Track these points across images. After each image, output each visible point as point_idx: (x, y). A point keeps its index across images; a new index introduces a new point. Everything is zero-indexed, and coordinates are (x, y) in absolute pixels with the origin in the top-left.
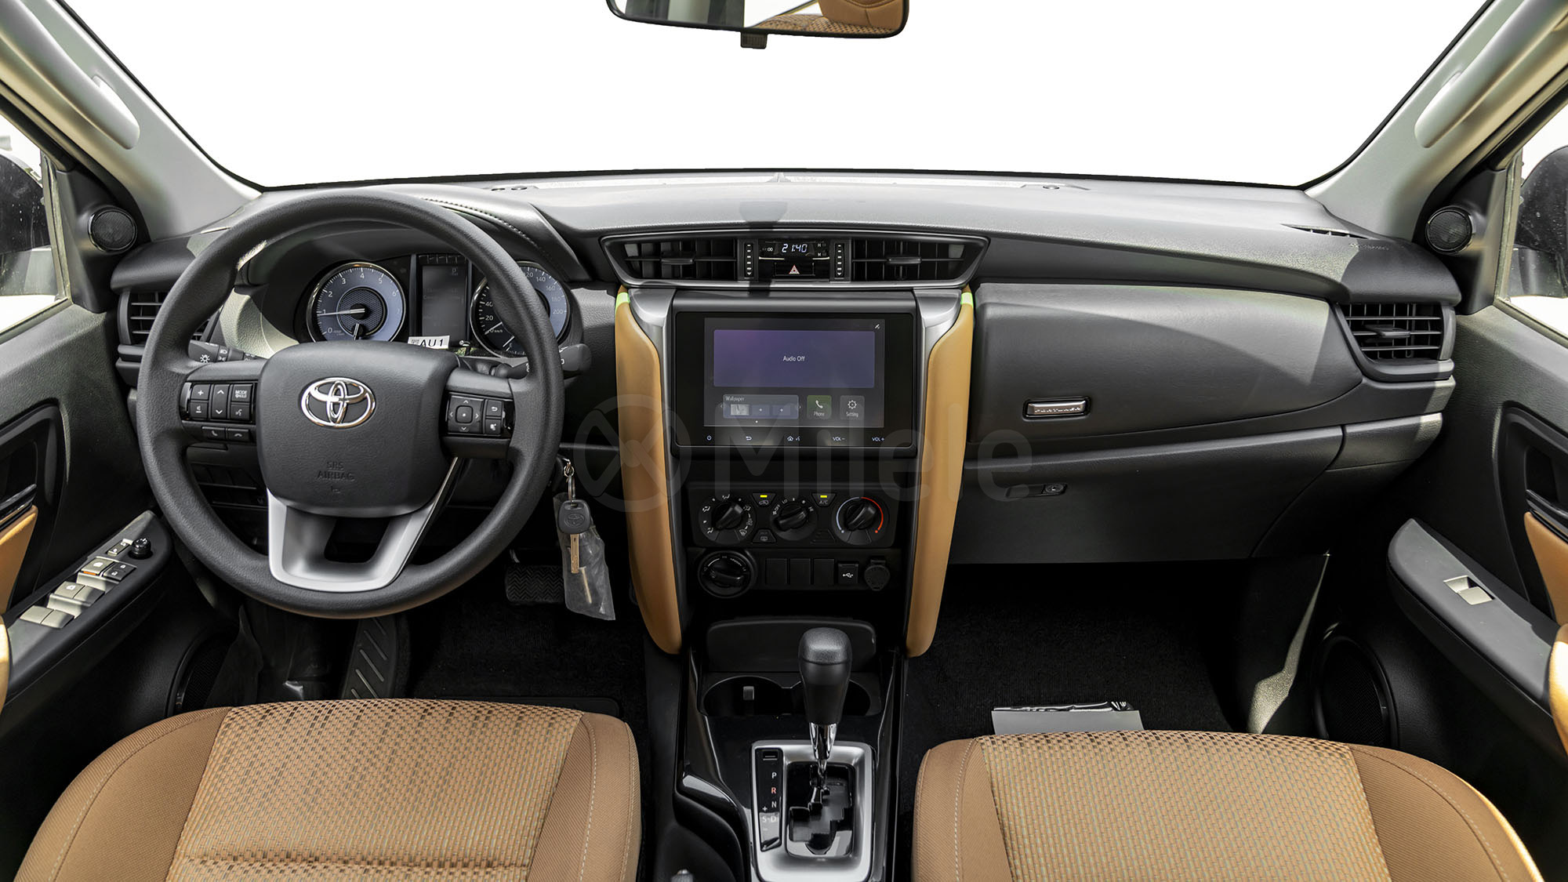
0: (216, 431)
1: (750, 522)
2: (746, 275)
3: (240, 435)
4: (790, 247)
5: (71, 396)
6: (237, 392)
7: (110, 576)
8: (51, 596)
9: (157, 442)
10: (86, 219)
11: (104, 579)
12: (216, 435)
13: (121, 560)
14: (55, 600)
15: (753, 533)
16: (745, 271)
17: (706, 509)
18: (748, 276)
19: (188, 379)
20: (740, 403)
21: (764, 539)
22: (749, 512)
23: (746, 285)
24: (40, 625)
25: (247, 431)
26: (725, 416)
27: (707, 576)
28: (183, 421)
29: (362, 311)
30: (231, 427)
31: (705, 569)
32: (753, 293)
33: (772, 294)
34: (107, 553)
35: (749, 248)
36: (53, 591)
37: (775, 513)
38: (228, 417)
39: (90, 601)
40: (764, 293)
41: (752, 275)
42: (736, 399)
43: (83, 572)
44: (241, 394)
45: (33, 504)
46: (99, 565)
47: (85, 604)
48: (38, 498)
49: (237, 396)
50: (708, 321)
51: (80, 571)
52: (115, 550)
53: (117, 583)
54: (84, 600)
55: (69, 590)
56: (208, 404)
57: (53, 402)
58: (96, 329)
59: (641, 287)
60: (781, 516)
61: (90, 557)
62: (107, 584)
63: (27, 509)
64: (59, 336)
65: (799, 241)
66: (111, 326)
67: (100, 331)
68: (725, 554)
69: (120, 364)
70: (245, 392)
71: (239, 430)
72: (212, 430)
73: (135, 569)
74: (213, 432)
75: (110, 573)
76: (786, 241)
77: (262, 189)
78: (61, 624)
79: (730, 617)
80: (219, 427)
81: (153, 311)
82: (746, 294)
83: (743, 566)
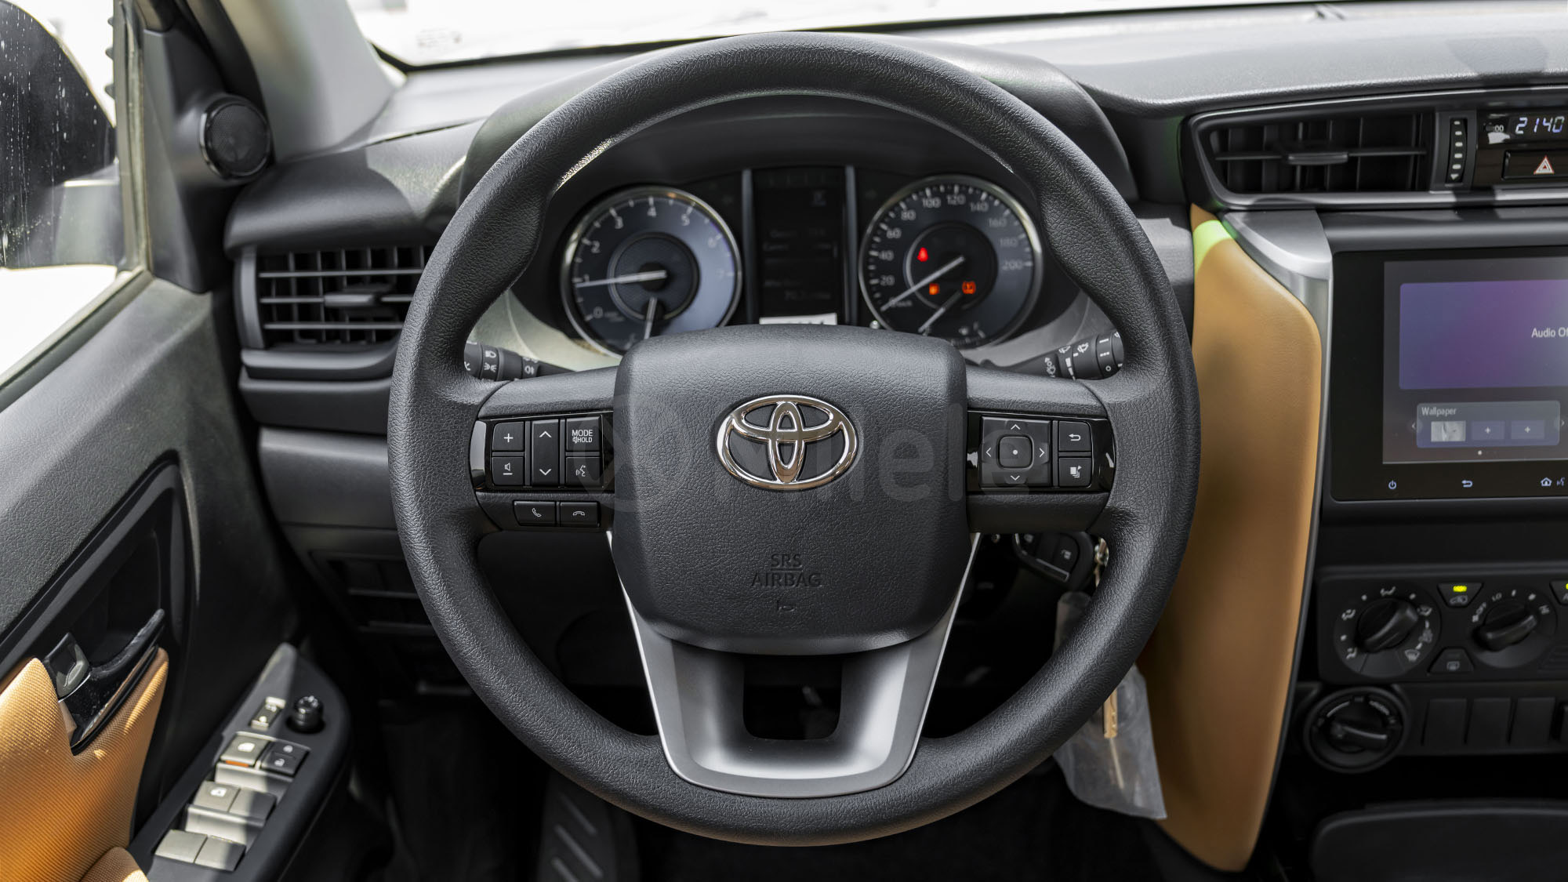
0: (539, 509)
1: (1427, 636)
2: (1448, 180)
3: (582, 513)
4: (1531, 124)
5: (192, 444)
6: (575, 433)
7: (272, 767)
8: (191, 810)
9: (432, 532)
10: (194, 122)
11: (263, 773)
12: (538, 515)
13: (278, 736)
14: (200, 818)
15: (1433, 657)
16: (1449, 170)
17: (1349, 615)
18: (1452, 181)
19: (482, 413)
20: (1450, 418)
21: (1453, 667)
22: (1428, 618)
23: (1449, 198)
24: (193, 865)
25: (595, 503)
26: (1420, 444)
27: (1326, 729)
28: (478, 494)
29: (660, 275)
30: (563, 499)
31: (1321, 722)
32: (1464, 212)
33: (1502, 213)
34: (250, 724)
35: (1458, 128)
36: (191, 801)
37: (1475, 618)
38: (562, 481)
39: (257, 816)
40: (1487, 211)
41: (1460, 180)
42: (1443, 412)
43: (224, 762)
44: (582, 436)
45: (161, 643)
46: (248, 747)
47: (253, 823)
48: (163, 637)
49: (576, 440)
50: (1390, 267)
51: (220, 760)
52: (263, 719)
53: (289, 780)
54: (246, 814)
55: (215, 797)
56: (524, 457)
57: (170, 458)
58: (204, 323)
59: (1251, 210)
60: (1484, 624)
61: (227, 734)
62: (270, 781)
63: (154, 656)
64: (160, 336)
65: (1550, 111)
66: (226, 315)
67: (210, 325)
68: (1359, 695)
69: (247, 384)
70: (589, 432)
71: (578, 506)
72: (531, 507)
73: (307, 754)
74: (534, 511)
75: (272, 761)
76: (1523, 111)
77: (406, 69)
78: (228, 861)
79: (1358, 806)
80: (546, 499)
81: (408, 285)
82: (1451, 215)
83: (1391, 714)
